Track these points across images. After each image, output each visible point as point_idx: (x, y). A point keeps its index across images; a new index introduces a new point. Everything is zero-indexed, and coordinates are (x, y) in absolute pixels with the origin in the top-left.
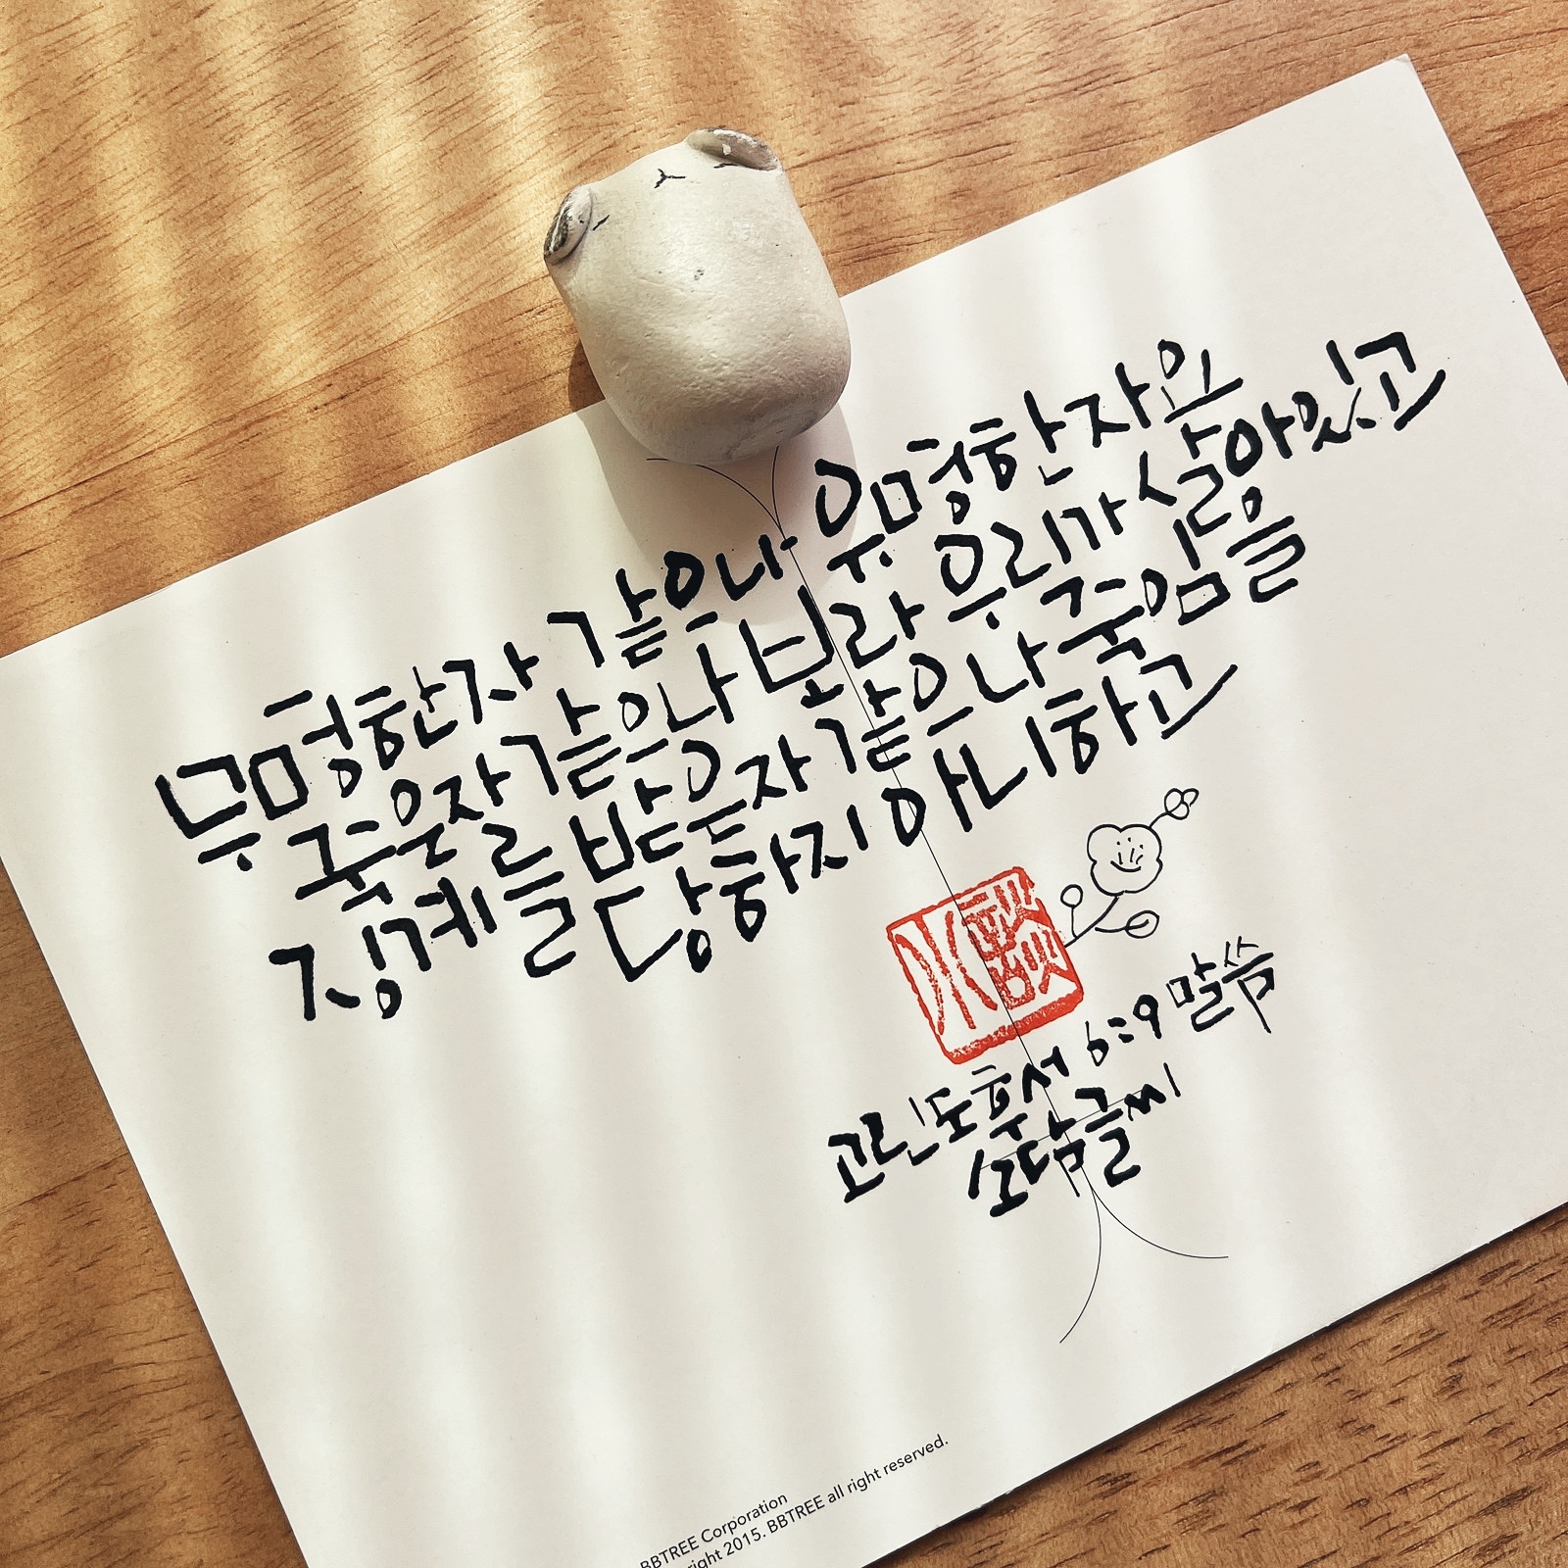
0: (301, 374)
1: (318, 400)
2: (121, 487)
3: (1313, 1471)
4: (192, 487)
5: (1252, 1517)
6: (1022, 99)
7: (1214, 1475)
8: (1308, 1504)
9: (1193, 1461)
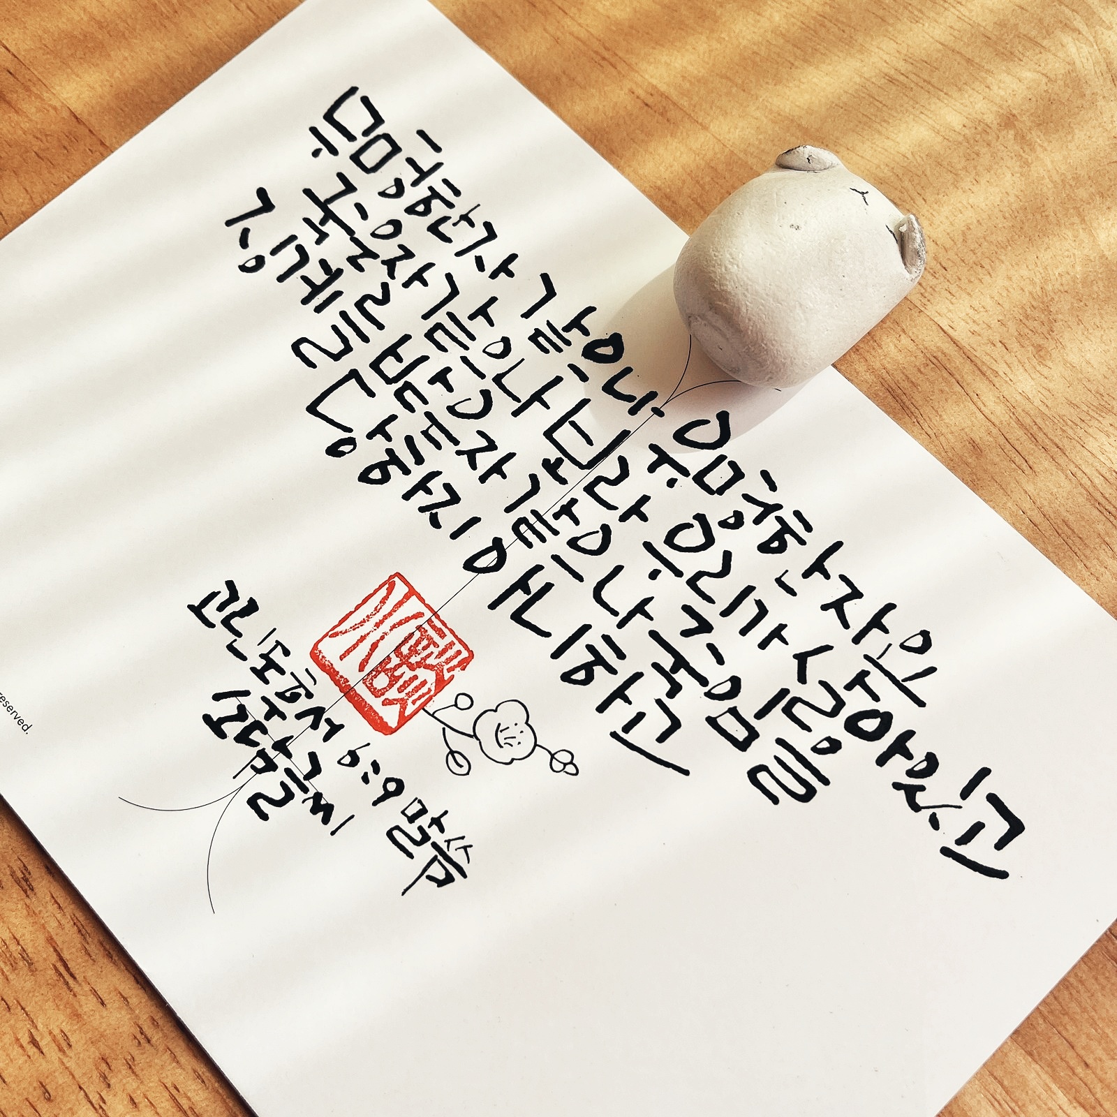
1: (640, 92)
3: (64, 1044)
5: (18, 1002)
6: (1072, 467)
7: (45, 960)
8: (37, 1047)
9: (52, 939)
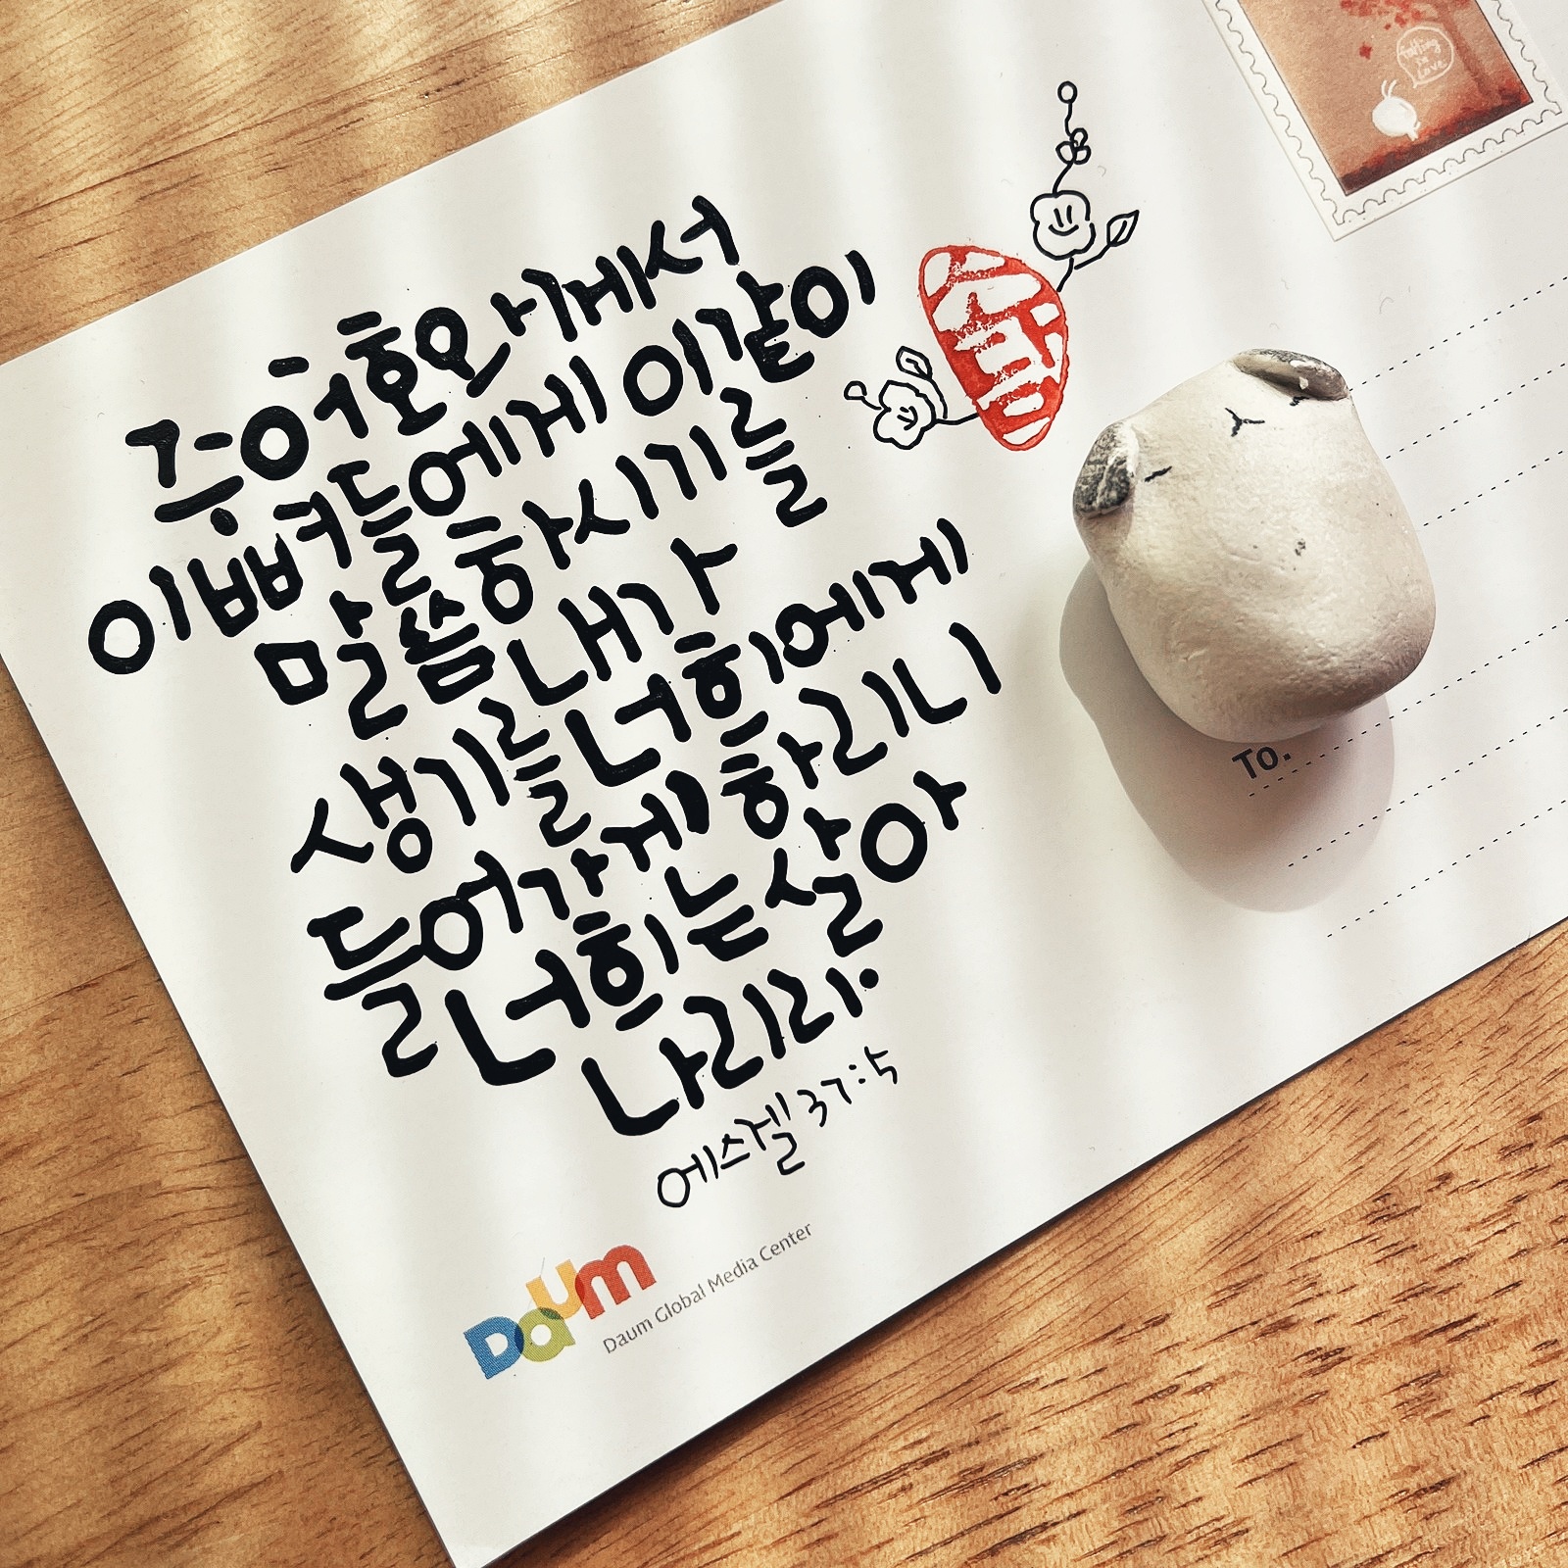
0: (410, 54)
2: (197, 172)
3: (1550, 1350)
4: (282, 174)
5: (1482, 1402)
7: (1439, 1352)
8: (1545, 1389)
9: (1415, 1336)
